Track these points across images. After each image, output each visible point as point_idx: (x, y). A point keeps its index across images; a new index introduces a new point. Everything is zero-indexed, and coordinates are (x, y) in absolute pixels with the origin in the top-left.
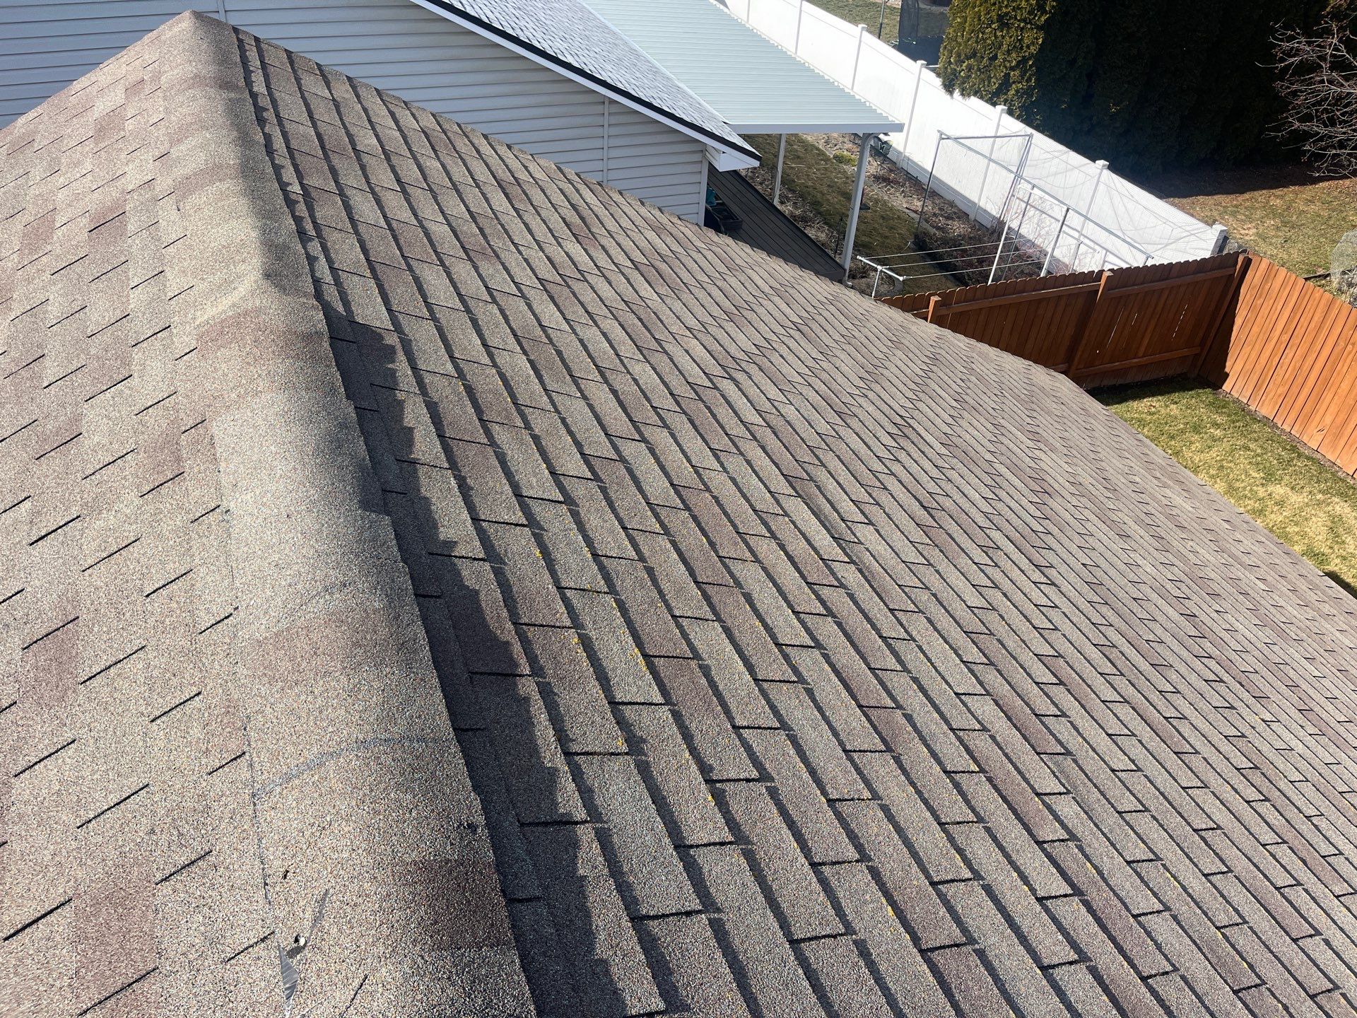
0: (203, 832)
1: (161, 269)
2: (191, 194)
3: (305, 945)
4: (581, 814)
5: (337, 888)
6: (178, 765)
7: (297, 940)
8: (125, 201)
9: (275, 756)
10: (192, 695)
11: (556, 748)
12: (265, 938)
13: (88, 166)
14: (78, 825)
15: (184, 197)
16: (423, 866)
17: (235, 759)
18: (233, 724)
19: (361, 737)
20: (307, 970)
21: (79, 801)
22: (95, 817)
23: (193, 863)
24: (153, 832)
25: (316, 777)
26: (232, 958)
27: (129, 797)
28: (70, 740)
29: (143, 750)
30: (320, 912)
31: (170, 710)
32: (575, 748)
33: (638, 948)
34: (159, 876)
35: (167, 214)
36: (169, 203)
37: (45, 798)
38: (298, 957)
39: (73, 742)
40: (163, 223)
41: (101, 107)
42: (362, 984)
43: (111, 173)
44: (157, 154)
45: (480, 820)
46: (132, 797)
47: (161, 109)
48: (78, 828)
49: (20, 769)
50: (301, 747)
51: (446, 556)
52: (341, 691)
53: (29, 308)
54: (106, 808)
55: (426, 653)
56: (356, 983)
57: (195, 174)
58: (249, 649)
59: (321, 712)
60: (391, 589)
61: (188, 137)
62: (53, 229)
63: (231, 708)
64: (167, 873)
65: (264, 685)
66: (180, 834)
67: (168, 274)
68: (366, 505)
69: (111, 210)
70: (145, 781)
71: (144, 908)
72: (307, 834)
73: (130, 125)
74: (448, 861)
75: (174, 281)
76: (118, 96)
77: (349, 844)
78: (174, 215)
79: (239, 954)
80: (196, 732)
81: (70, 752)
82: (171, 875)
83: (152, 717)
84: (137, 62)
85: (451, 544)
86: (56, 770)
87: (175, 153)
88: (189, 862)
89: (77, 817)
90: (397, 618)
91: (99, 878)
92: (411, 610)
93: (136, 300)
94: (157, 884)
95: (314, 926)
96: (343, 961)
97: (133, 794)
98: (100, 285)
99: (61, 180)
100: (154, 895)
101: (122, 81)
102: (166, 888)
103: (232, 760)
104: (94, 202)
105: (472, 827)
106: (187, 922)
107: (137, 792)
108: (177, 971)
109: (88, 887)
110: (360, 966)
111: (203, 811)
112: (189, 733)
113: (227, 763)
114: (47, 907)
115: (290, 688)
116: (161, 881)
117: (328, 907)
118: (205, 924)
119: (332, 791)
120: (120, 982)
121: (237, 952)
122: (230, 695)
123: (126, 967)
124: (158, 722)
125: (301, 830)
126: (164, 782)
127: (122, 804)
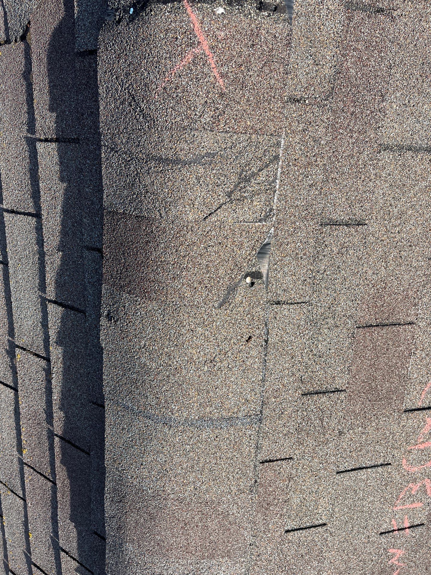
0: (306, 414)
3: (247, 275)
4: (51, 307)
5: (211, 305)
6: (313, 478)
7: (252, 284)
9: (237, 446)
10: (291, 533)
11: (53, 368)
12: (276, 303)
14: (389, 466)
16: (145, 294)
17: (270, 461)
18: (266, 493)
19: (166, 430)
20: (249, 254)
21: (386, 485)
22: (378, 466)
23: (317, 393)
24: (341, 433)
25: (208, 410)
26: (304, 303)
27: (352, 470)
28: (384, 535)
29: (336, 504)
30: (229, 293)
31: (311, 527)
32: (43, 363)
33: (42, 193)
34: (342, 396)
37: (408, 498)
38: (254, 270)
39: (382, 533)
42: (209, 215)
45: (103, 321)
46: (350, 469)
48: (390, 464)
49: (420, 528)
50: (215, 443)
52: (173, 479)
54: (369, 470)
55: (109, 485)
56: (214, 218)
58: (238, 553)
59: (193, 467)
60: (119, 557)
63: (265, 507)
64: (336, 395)
65: (233, 514)
66: (322, 420)
70: (338, 477)
71: (357, 377)
72: (225, 364)
74: (129, 293)
77: (195, 338)
80: (296, 500)
81: (385, 526)
82: (334, 392)
83: (325, 528)
86: (397, 517)
88: (319, 395)
89: (389, 473)
90: (119, 528)
91: (383, 417)
92: (110, 530)
94: (345, 390)
95: (236, 285)
96: (220, 243)
97: (349, 471)
100: (348, 383)
102: (339, 383)
103: (273, 461)
105: (109, 317)
106: (330, 349)
107: (346, 471)
108: (344, 316)
109: (391, 414)
110: (208, 232)
111: (302, 430)
112: (301, 501)
113: (277, 460)
114: (421, 414)
115: (213, 502)
116: (342, 391)
117: (222, 293)
118: (318, 340)
119: (198, 391)
120: (384, 331)
121: (299, 305)
122: (264, 519)
123: (378, 340)
124: (321, 522)
125: (231, 370)
126: (325, 469)
127: (358, 466)
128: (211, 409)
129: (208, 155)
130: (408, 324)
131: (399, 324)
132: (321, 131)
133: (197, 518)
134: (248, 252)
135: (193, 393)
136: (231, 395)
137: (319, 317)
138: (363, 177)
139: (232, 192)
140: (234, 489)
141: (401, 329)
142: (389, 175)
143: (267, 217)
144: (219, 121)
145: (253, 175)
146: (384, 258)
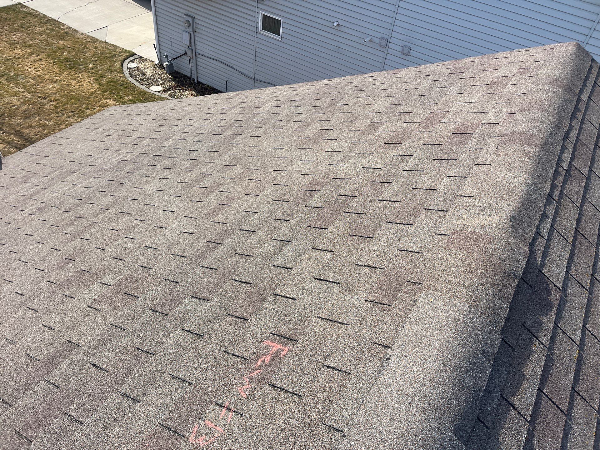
1: (466, 175)
2: (509, 144)
8: (478, 127)
13: (475, 99)
15: (504, 143)
28: (242, 412)
35: (491, 146)
36: (495, 142)
37: (210, 434)
39: (241, 415)
40: (485, 150)
41: (503, 71)
43: (482, 108)
44: (509, 111)
47: (528, 88)
49: (219, 401)
53: (404, 154)
57: (519, 134)
61: (530, 110)
62: (440, 121)
67: (467, 180)
69: (469, 128)
73: (508, 88)
75: (467, 188)
76: (513, 70)
78: (493, 150)
81: (236, 420)
84: (534, 57)
86: (225, 423)
87: (517, 116)
93: (445, 184)
98: (437, 164)
99: (460, 99)
101: (520, 63)
104: (466, 119)
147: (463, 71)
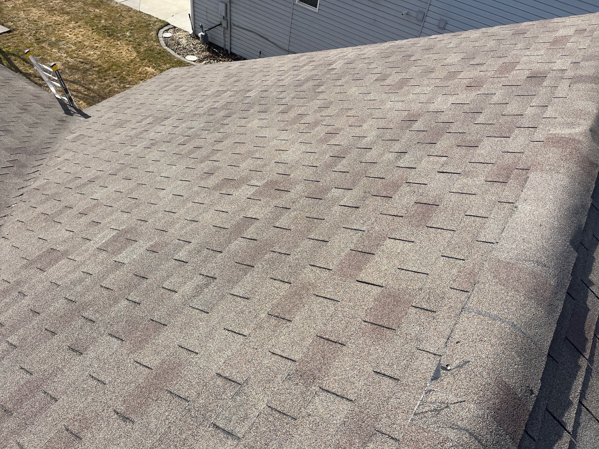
0: (437, 304)
1: (547, 105)
2: (579, 83)
3: (450, 370)
4: (570, 430)
5: (474, 364)
6: (442, 276)
7: (447, 366)
8: (549, 73)
9: (479, 302)
10: (461, 258)
11: (578, 396)
12: (436, 355)
13: (542, 52)
15: (575, 83)
16: (507, 387)
17: (463, 291)
18: (469, 279)
19: (515, 323)
20: (445, 378)
21: (404, 261)
22: (405, 270)
23: (427, 310)
24: (421, 289)
25: (490, 322)
26: (421, 350)
27: (419, 273)
28: (412, 241)
29: (433, 262)
30: (462, 365)
31: (450, 257)
32: (585, 403)
34: (414, 304)
35: (564, 86)
36: (567, 83)
37: (393, 251)
38: (444, 371)
39: (413, 242)
40: (559, 88)
41: (562, 32)
42: (462, 402)
43: (549, 59)
44: (574, 61)
45: (536, 392)
47: (587, 44)
48: (398, 268)
49: (392, 237)
50: (491, 307)
51: (587, 286)
52: (519, 301)
53: (487, 93)
54: (411, 270)
55: (557, 315)
56: (460, 399)
57: (586, 76)
58: (494, 260)
59: (506, 302)
60: (561, 281)
61: (592, 60)
62: (513, 69)
63: (472, 273)
64: (417, 306)
65: (491, 276)
66: (429, 298)
67: (549, 108)
68: (572, 242)
69: (541, 73)
70: (428, 273)
71: (403, 309)
72: (474, 337)
73: (569, 45)
74: (516, 394)
75: (549, 112)
76: (571, 31)
77: (487, 354)
78: (566, 87)
79: (424, 351)
80: (455, 271)
81: (410, 244)
82: (418, 307)
83: (443, 255)
84: (587, 22)
85: (592, 284)
86: (402, 246)
87: (582, 64)
88: (426, 309)
89: (400, 265)
90: (556, 293)
91: (395, 288)
92: (562, 295)
93: (529, 111)
94: (412, 306)
95: (457, 367)
96: (460, 388)
97: (421, 273)
98: (519, 99)
99: (528, 53)
100: (409, 308)
101: (576, 26)
102: (414, 310)
103: (461, 290)
104: (536, 67)
105: (532, 392)
106: (414, 326)
107: (423, 273)
108: (401, 337)
109: (390, 288)
110: (465, 395)
111: (441, 298)
112: (452, 269)
113: (459, 290)
114: (374, 283)
115: (500, 284)
116: (413, 306)
117: (466, 366)
118: (419, 332)
119: (492, 331)
120: (381, 323)
121: (424, 349)
122: (475, 269)
123: (386, 321)
124: (444, 258)
125: (473, 334)
126: (434, 278)
127: (416, 273)
128: (488, 321)
129: (453, 428)
130: (367, 322)
131: (372, 323)
132: (384, 420)
133: (511, 281)
134: (445, 379)
135: (496, 332)
136: (476, 323)
137: (415, 341)
138: (368, 393)
139: (446, 407)
140: (487, 285)
141: (372, 321)
142: (353, 389)
143: (430, 391)
144: (443, 440)
145: (431, 411)
146: (369, 354)
147: (525, 32)
